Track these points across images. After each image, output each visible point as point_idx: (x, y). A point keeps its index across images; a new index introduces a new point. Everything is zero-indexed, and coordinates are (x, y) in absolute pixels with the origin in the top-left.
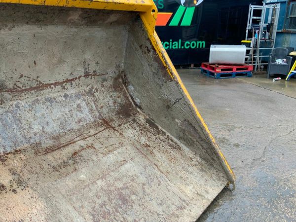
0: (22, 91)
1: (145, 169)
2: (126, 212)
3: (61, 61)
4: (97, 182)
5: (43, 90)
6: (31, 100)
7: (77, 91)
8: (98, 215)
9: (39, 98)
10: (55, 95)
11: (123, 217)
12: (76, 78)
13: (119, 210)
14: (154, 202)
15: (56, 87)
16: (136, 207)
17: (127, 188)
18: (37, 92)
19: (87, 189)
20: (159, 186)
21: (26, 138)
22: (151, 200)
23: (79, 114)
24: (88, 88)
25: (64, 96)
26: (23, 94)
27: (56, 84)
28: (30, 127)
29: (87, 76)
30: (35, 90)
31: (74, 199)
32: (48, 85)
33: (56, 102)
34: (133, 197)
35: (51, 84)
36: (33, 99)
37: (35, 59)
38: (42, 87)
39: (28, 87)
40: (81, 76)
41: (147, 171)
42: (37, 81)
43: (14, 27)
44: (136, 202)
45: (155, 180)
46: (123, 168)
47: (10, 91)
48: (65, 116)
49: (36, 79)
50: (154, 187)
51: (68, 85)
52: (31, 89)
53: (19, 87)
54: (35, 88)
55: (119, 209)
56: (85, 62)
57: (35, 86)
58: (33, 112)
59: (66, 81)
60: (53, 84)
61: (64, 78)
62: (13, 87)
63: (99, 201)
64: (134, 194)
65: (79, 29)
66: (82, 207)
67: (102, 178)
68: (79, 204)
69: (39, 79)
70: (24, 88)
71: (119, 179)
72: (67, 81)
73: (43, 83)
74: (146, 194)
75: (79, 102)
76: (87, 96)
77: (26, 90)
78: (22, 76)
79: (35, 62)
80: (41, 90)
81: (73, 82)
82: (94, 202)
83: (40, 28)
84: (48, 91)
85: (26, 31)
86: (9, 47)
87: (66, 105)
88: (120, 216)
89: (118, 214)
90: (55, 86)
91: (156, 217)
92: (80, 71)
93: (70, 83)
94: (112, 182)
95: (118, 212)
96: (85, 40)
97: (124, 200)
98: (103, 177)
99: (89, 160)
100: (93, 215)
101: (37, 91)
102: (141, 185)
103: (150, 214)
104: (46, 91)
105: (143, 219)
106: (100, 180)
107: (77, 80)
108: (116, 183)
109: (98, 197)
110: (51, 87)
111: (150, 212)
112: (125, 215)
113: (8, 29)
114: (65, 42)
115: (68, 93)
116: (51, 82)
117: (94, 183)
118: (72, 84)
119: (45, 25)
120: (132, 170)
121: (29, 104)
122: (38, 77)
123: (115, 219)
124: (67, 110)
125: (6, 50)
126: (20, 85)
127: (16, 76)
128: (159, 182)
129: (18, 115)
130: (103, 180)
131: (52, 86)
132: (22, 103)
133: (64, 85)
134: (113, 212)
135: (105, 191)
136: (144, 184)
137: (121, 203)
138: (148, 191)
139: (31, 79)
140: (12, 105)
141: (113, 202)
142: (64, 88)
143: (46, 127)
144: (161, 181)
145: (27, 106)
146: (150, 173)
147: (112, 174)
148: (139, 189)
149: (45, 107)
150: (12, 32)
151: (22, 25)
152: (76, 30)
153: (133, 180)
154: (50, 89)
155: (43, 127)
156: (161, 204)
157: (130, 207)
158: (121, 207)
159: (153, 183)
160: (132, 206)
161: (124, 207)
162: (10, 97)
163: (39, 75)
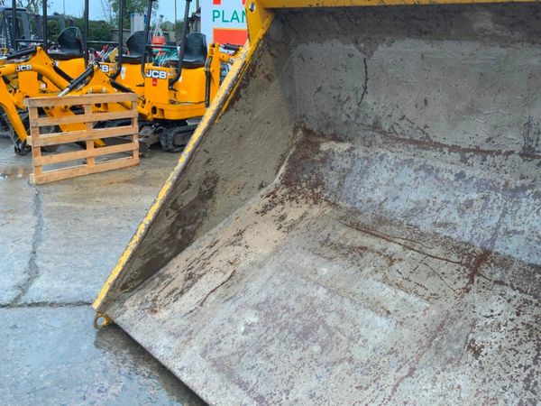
0: (398, 140)
1: (390, 353)
2: (284, 341)
3: (472, 110)
4: (321, 288)
5: (427, 149)
6: (403, 157)
7: (489, 177)
8: (269, 307)
9: (416, 159)
10: (442, 166)
11: (273, 339)
12: (499, 153)
13: (286, 332)
14: (314, 384)
15: (452, 153)
16: (296, 354)
17: (332, 334)
18: (418, 150)
19: (304, 281)
20: (357, 388)
21: (355, 197)
22: (318, 378)
23: (455, 214)
24: (519, 183)
25: (456, 175)
26: (397, 145)
27: (453, 148)
28: (372, 190)
29: (528, 156)
30: (416, 146)
31: (284, 274)
32: (439, 146)
33: (436, 177)
34: (316, 348)
35: (445, 146)
36: (406, 157)
37: (426, 96)
38: (427, 144)
39: (408, 138)
40: (512, 152)
41: (385, 359)
42: (424, 132)
43: (393, 41)
44: (307, 353)
45: (368, 378)
46: (370, 316)
47: (383, 133)
48: (431, 204)
49: (422, 128)
50: (350, 380)
51: (476, 160)
52: (412, 141)
53: (395, 132)
54: (415, 142)
55: (287, 330)
56: (528, 124)
57: (418, 139)
58: (394, 174)
59: (473, 150)
60: (448, 146)
61: (471, 143)
62: (389, 130)
63: (292, 303)
64: (323, 348)
65: (511, 49)
66: (275, 286)
67: (330, 291)
68: (278, 282)
69: (427, 130)
70: (401, 137)
71: (342, 316)
72: (477, 151)
73: (432, 138)
74: (329, 367)
75: (475, 196)
76: (500, 195)
77: (404, 140)
78: (403, 118)
79: (425, 100)
80: (425, 149)
81: (488, 157)
82: (289, 297)
83: (430, 45)
84: (434, 154)
85: (410, 48)
86: (391, 71)
87: (448, 190)
88: (274, 335)
89: (277, 331)
90: (450, 152)
91: (281, 388)
92: (514, 140)
93: (480, 157)
94: (332, 308)
95: (281, 330)
96: (531, 76)
97: (305, 334)
98: (333, 292)
99: (359, 265)
100: (267, 300)
101: (418, 147)
102: (348, 355)
103: (286, 377)
104: (432, 154)
105: (273, 367)
106: (325, 291)
107: (501, 156)
108: (334, 315)
109: (298, 299)
110: (441, 151)
111: (290, 377)
112: (277, 341)
113: (387, 44)
114: (482, 74)
115: (469, 173)
116: (446, 142)
117: (317, 284)
118: (485, 160)
119: (438, 39)
120: (375, 333)
121: (397, 160)
122: (426, 127)
123: (269, 328)
124: (442, 198)
125: (387, 74)
126: (398, 131)
127: (396, 115)
128: (364, 386)
129: (373, 168)
130: (327, 294)
131: (446, 150)
132: (391, 156)
133: (467, 155)
134: (278, 325)
135: (311, 304)
136: (351, 360)
137: (297, 331)
138: (338, 370)
139: (415, 127)
140: (377, 153)
141: (298, 321)
142: (464, 160)
143: (390, 201)
144: (371, 389)
145: (392, 163)
146: (381, 364)
147: (347, 302)
148: (336, 355)
149: (414, 176)
150: (391, 49)
151: (404, 39)
152: (503, 51)
153: (351, 339)
154: (438, 154)
155: (386, 200)
156: (312, 396)
157: (293, 345)
158: (290, 332)
159: (359, 375)
160: (296, 348)
161: (292, 337)
162: (381, 141)
163: (429, 123)
